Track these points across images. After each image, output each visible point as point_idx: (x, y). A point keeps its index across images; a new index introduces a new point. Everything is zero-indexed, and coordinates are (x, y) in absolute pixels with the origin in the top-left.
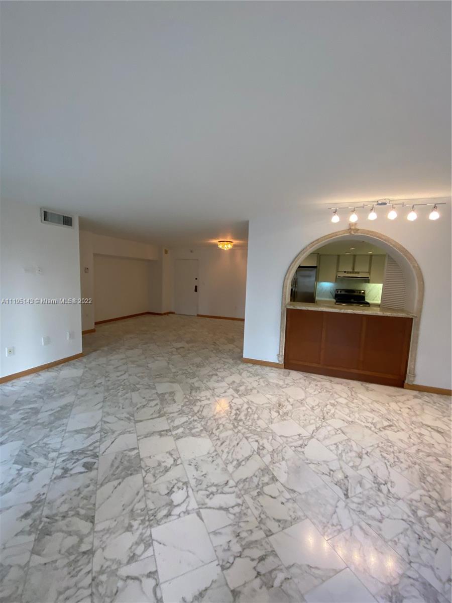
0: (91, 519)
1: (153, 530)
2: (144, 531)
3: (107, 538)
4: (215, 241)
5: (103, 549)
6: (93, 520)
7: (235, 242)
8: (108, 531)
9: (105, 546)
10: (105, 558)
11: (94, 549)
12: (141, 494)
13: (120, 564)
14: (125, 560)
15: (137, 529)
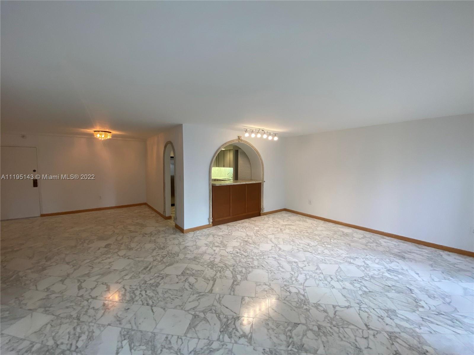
0: (296, 325)
1: (311, 302)
2: (311, 305)
3: (311, 319)
4: (91, 131)
5: (318, 321)
6: (298, 324)
7: (114, 132)
8: (307, 318)
9: (317, 320)
10: (324, 321)
11: (317, 325)
12: (285, 302)
13: (327, 316)
14: (326, 314)
15: (309, 307)
